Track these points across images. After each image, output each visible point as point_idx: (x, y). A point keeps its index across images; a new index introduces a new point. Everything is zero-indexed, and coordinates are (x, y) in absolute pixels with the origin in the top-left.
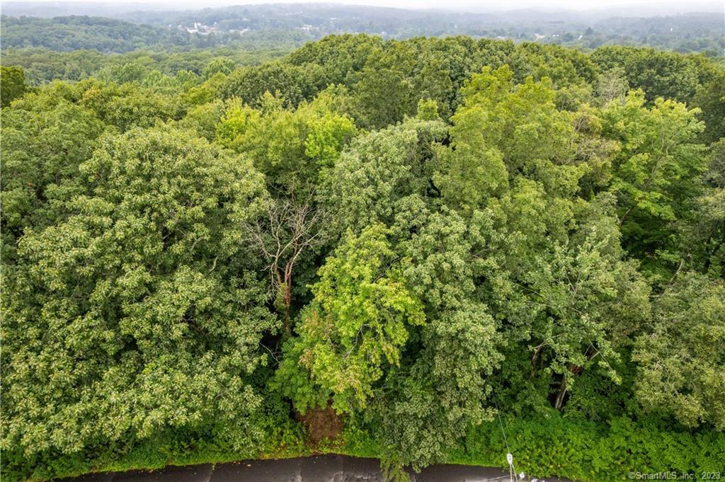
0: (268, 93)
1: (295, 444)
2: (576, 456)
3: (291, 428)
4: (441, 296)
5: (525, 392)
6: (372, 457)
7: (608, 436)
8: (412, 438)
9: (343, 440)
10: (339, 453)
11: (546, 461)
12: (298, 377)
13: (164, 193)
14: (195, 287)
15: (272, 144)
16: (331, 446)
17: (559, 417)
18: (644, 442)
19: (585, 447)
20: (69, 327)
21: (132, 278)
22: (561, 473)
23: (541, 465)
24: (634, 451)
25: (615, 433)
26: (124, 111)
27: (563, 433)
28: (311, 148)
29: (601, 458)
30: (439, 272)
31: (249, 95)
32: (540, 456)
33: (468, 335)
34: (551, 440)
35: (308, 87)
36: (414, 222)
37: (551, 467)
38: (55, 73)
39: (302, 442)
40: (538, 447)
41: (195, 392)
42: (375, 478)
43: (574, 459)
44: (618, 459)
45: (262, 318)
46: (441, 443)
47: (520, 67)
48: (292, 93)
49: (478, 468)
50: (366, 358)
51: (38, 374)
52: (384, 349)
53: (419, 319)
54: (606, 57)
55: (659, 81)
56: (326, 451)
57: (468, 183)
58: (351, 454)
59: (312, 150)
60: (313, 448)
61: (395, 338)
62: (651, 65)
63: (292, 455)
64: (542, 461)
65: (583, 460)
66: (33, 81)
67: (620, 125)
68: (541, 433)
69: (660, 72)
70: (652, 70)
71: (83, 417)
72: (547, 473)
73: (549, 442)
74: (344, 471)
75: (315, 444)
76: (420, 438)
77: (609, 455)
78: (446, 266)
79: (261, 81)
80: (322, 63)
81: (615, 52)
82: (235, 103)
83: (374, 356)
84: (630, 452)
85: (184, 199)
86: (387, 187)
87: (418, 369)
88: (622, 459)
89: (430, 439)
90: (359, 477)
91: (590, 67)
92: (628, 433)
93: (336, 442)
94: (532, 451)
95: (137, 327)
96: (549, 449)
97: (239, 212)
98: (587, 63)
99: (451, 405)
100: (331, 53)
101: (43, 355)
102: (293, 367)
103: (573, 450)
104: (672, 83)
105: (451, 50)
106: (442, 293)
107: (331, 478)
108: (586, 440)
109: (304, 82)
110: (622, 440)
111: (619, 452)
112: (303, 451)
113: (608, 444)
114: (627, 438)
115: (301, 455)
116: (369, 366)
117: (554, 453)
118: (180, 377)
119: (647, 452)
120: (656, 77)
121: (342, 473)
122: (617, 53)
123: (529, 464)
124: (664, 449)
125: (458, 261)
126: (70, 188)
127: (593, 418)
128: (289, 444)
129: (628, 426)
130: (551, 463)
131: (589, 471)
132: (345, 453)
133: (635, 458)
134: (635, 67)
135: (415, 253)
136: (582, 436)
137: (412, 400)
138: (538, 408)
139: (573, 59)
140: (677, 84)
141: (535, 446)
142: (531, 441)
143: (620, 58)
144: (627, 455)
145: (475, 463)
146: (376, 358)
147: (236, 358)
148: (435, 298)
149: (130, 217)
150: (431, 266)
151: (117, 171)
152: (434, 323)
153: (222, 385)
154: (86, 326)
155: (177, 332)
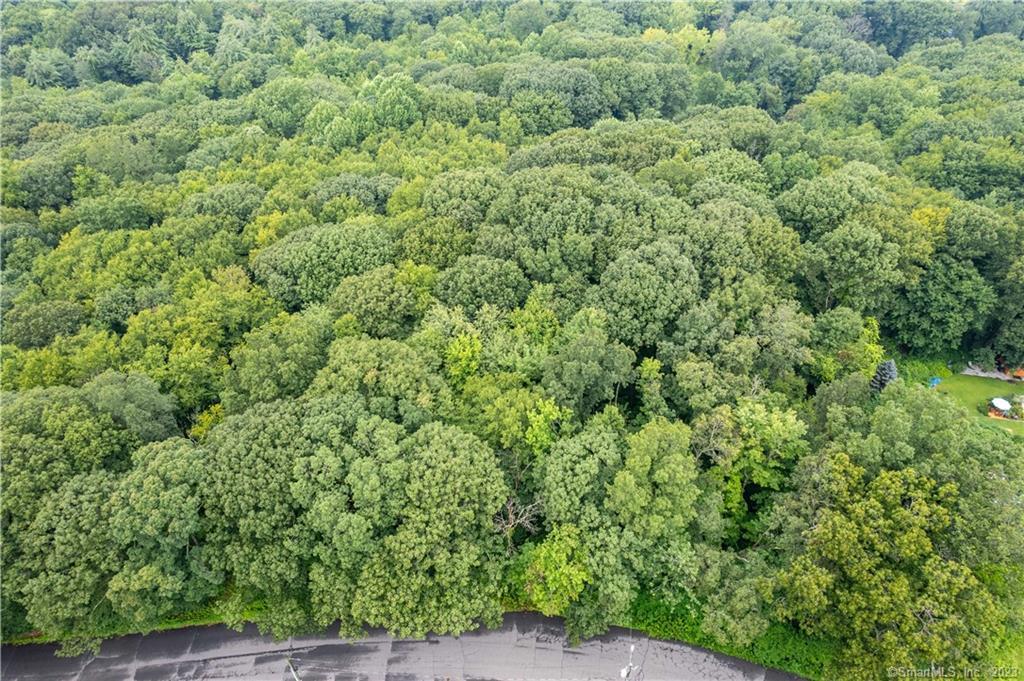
41: (473, 610)
52: (570, 593)
53: (591, 582)
116: (562, 600)
146: (566, 598)
147: (491, 588)
148: (599, 573)
149: (437, 522)
150: (598, 559)
151: (427, 496)
152: (598, 583)
153: (485, 603)
154: (420, 579)
155: (464, 582)
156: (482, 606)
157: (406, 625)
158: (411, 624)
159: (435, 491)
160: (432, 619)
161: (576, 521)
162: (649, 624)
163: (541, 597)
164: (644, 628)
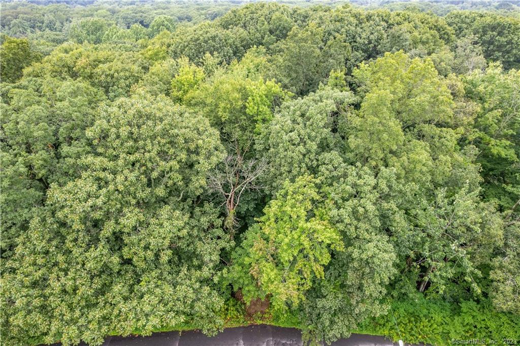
0: (208, 55)
1: (238, 318)
2: (437, 329)
3: (234, 306)
4: (356, 230)
5: (402, 283)
6: (292, 327)
7: (460, 315)
8: (327, 323)
9: (270, 314)
10: (268, 324)
11: (415, 332)
12: (244, 278)
13: (149, 152)
14: (175, 223)
15: (222, 105)
16: (262, 318)
17: (424, 300)
18: (487, 320)
19: (444, 323)
20: (87, 254)
21: (130, 218)
22: (426, 341)
23: (413, 335)
24: (479, 326)
25: (465, 313)
26: (107, 76)
27: (427, 311)
28: (251, 108)
29: (456, 331)
30: (355, 212)
31: (193, 55)
32: (412, 329)
33: (376, 260)
34: (418, 316)
35: (236, 47)
36: (335, 173)
37: (420, 337)
38: (37, 23)
39: (242, 316)
40: (410, 321)
41: (178, 299)
42: (295, 342)
43: (436, 331)
44: (467, 332)
45: (219, 238)
46: (347, 326)
47: (401, 38)
48: (226, 53)
49: (367, 336)
50: (300, 272)
51: (68, 288)
52: (314, 269)
53: (340, 247)
54: (457, 20)
55: (499, 41)
56: (259, 322)
57: (375, 145)
58: (277, 325)
59: (251, 110)
60: (250, 320)
61: (322, 260)
62: (493, 28)
63: (235, 325)
64: (413, 332)
65: (442, 332)
66: (21, 29)
67: (481, 88)
68: (411, 311)
69: (500, 34)
70: (494, 33)
71: (101, 319)
72: (417, 341)
73: (417, 319)
74: (273, 337)
75: (251, 317)
76: (332, 322)
77: (460, 329)
78: (361, 210)
79: (203, 44)
80: (245, 26)
81: (464, 16)
82: (184, 61)
83: (306, 272)
84: (475, 327)
85: (163, 154)
86: (314, 146)
87: (331, 274)
88: (471, 333)
89: (340, 324)
90: (284, 342)
91: (448, 31)
92: (474, 314)
93: (266, 316)
94: (406, 324)
95: (135, 254)
96: (418, 324)
97: (204, 165)
98: (446, 28)
99: (357, 303)
100: (252, 19)
101: (71, 274)
102: (241, 272)
103: (435, 326)
104: (510, 42)
105: (346, 22)
106: (356, 228)
107: (264, 343)
108: (444, 317)
109: (234, 44)
110: (470, 318)
111: (468, 327)
112: (243, 322)
113: (460, 321)
114: (474, 317)
115: (241, 325)
116: (302, 279)
117: (422, 327)
118: (168, 289)
119: (488, 328)
120: (497, 38)
121: (271, 338)
122: (466, 17)
123: (404, 335)
124: (501, 326)
125: (371, 207)
126: (79, 149)
127: (447, 300)
128: (233, 317)
129: (474, 308)
130: (420, 334)
131: (447, 340)
132: (273, 324)
133: (480, 332)
134: (481, 30)
135: (337, 198)
136: (442, 314)
137: (328, 297)
138: (411, 295)
139: (436, 24)
140: (512, 43)
141: (407, 321)
142: (404, 317)
143: (468, 21)
144: (474, 329)
145: (365, 332)
146: (307, 274)
147: (206, 272)
148: (352, 232)
149: (126, 172)
150: (350, 209)
151: (114, 136)
152: (350, 249)
153: (196, 291)
154: (99, 254)
155: (164, 258)
156: (191, 295)
157: (73, 321)
158: (82, 321)
159: (124, 131)
160: (116, 312)
161: (314, 171)
162: (392, 328)
163: (272, 275)
164: (386, 333)
